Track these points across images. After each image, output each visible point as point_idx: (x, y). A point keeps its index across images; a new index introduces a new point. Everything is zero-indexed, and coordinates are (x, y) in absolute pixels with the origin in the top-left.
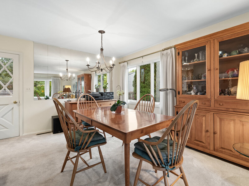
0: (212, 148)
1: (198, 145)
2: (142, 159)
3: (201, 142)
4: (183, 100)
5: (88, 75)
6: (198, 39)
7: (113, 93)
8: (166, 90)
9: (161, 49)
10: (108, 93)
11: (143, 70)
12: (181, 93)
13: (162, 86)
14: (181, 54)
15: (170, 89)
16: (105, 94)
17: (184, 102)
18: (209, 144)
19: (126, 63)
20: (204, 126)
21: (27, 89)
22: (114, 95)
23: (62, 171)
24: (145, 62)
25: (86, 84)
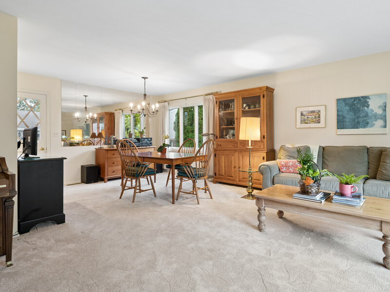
0: (238, 180)
1: (229, 180)
2: (182, 177)
3: (232, 176)
4: (220, 143)
5: (111, 115)
6: (230, 93)
7: (151, 139)
8: (208, 135)
9: (204, 94)
10: (145, 139)
11: (186, 113)
12: (218, 137)
13: (205, 131)
14: (218, 103)
15: (211, 134)
16: (143, 140)
17: (220, 145)
18: (236, 177)
19: (167, 103)
20: (233, 163)
21: (54, 134)
22: (153, 142)
23: (120, 198)
24: (189, 104)
25: (107, 127)
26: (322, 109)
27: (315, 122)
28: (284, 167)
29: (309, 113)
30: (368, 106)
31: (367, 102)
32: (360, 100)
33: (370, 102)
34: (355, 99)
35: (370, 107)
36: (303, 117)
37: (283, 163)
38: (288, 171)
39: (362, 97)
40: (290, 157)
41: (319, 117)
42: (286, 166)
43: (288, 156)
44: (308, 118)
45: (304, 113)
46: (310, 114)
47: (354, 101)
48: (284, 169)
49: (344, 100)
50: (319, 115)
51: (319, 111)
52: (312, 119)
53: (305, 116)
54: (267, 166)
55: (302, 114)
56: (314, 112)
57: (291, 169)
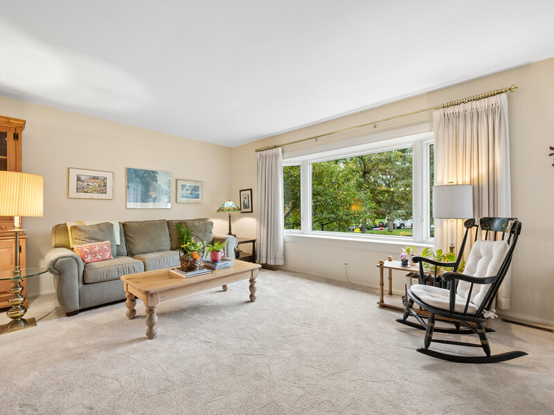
26: (109, 176)
27: (99, 192)
28: (88, 255)
29: (90, 179)
30: (156, 182)
31: (155, 177)
32: (150, 174)
33: (159, 177)
34: (146, 171)
35: (158, 182)
36: (80, 182)
37: (85, 249)
38: (95, 260)
39: (152, 171)
40: (90, 239)
41: (105, 186)
42: (91, 253)
43: (88, 238)
44: (88, 185)
45: (83, 178)
46: (92, 181)
47: (145, 173)
48: (90, 258)
49: (135, 171)
50: (105, 183)
51: (105, 179)
52: (95, 187)
53: (83, 182)
54: (72, 257)
55: (79, 179)
56: (98, 179)
57: (99, 256)
